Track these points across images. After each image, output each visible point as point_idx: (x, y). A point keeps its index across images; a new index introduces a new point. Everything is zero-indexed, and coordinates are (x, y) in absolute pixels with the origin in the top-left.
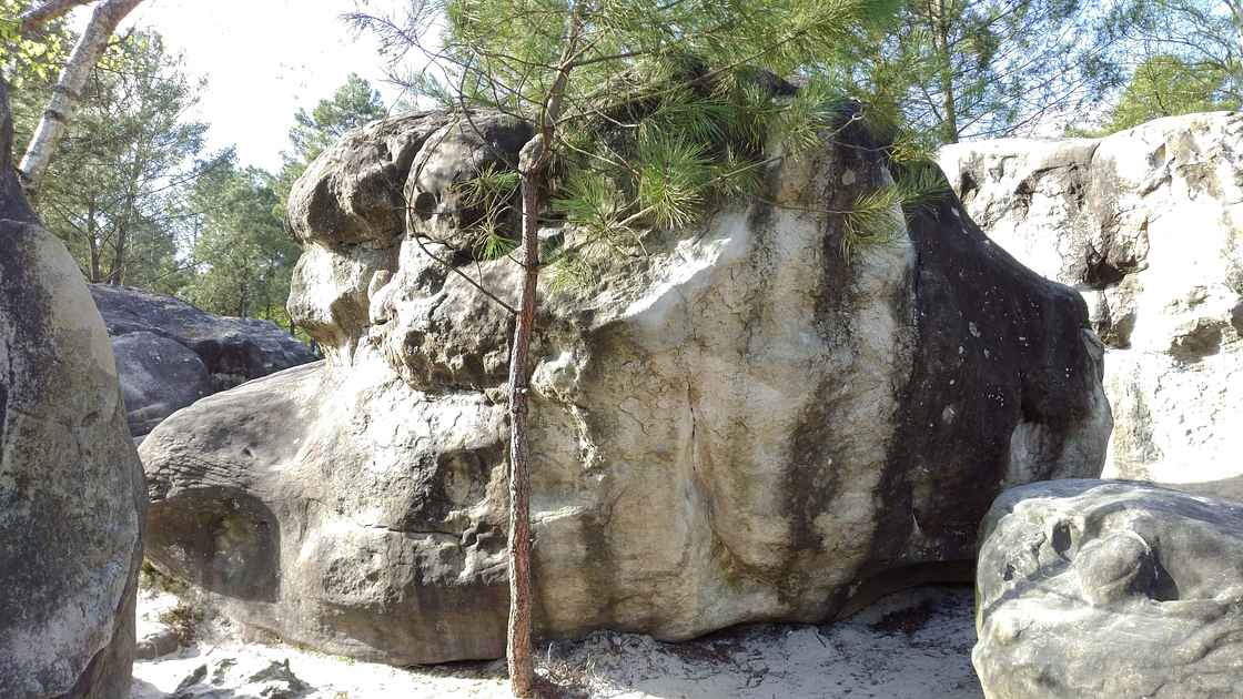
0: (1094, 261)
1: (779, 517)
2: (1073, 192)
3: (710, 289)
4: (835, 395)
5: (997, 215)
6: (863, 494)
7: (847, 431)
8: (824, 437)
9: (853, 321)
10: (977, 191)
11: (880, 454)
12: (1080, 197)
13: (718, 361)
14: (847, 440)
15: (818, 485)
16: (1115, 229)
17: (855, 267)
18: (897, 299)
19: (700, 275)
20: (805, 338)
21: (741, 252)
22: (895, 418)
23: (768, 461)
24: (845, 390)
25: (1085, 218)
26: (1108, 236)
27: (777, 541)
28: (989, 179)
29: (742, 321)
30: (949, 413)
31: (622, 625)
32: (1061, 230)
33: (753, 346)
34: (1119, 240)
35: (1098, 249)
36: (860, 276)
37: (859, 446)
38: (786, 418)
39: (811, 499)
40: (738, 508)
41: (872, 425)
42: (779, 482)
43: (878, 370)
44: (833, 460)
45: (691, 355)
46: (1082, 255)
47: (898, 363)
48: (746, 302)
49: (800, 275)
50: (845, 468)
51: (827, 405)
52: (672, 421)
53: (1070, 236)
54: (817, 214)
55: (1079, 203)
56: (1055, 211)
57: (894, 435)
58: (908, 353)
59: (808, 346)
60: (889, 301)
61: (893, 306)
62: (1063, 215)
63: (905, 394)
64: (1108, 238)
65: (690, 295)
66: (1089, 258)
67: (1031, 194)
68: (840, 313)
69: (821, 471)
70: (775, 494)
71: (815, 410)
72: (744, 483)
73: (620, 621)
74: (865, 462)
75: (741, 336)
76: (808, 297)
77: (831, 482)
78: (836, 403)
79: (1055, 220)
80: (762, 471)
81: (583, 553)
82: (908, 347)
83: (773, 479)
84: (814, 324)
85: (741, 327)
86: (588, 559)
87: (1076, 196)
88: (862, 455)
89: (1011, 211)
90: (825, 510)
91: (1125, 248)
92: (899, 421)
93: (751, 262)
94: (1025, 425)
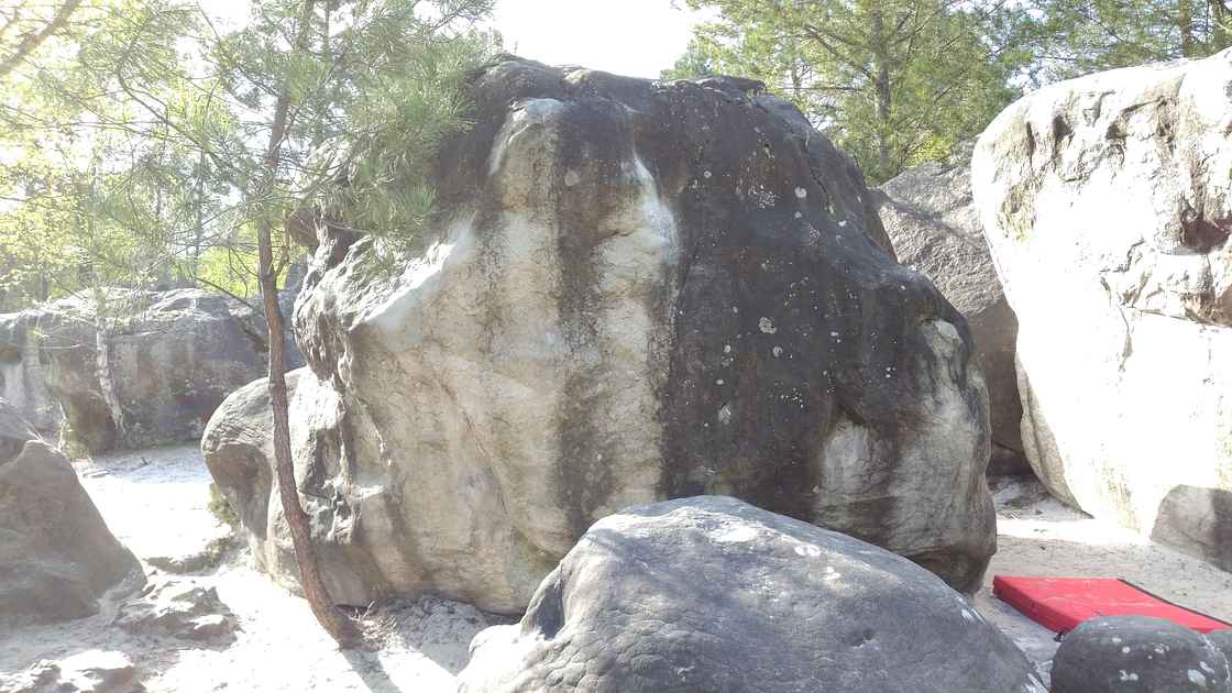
0: (1189, 218)
1: (555, 508)
2: (1162, 134)
3: (441, 293)
4: (589, 394)
5: (1091, 165)
6: (644, 491)
7: (612, 428)
8: (589, 434)
9: (599, 320)
10: (1071, 138)
11: (653, 452)
12: (1170, 140)
13: (460, 360)
14: (613, 437)
15: (592, 479)
16: (1204, 179)
17: (595, 268)
18: (654, 297)
19: (431, 281)
20: (550, 338)
21: (467, 256)
22: (659, 417)
23: (540, 454)
24: (600, 388)
25: (1176, 165)
26: (1200, 188)
27: (558, 531)
28: (1082, 122)
29: (479, 323)
30: (725, 413)
31: (443, 592)
32: (1155, 181)
33: (496, 347)
34: (1211, 193)
35: (1192, 203)
36: (601, 276)
37: (629, 443)
38: (544, 414)
39: (586, 493)
40: (516, 497)
41: (637, 423)
42: (552, 474)
43: (631, 369)
44: (603, 455)
45: (433, 354)
46: (1175, 211)
47: (653, 362)
48: (479, 305)
49: (537, 277)
50: (617, 464)
51: (584, 403)
52: (435, 415)
53: (1165, 187)
54: (547, 216)
55: (1171, 147)
56: (1149, 157)
57: (663, 433)
58: (663, 352)
59: (553, 345)
60: (643, 300)
61: (648, 304)
62: (1156, 164)
63: (667, 393)
64: (1200, 189)
65: (424, 298)
66: (1184, 214)
67: (1124, 137)
68: (584, 313)
69: (592, 466)
70: (549, 487)
71: (571, 407)
72: (519, 474)
73: (441, 588)
74: (640, 458)
75: (480, 336)
76: (548, 297)
77: (604, 477)
78: (595, 400)
79: (1149, 169)
80: (534, 464)
81: (390, 527)
82: (663, 346)
83: (544, 471)
84: (559, 324)
85: (479, 327)
86: (394, 532)
87: (1165, 139)
88: (633, 452)
89: (1105, 160)
90: (603, 504)
91: (1219, 202)
92: (666, 420)
93: (477, 266)
94: (857, 428)
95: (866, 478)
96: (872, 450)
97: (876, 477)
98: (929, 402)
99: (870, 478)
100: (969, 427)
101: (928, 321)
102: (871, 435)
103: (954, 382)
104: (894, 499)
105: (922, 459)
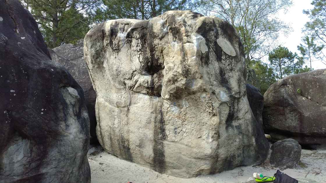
2: (143, 38)
5: (121, 46)
10: (116, 36)
12: (145, 40)
16: (154, 53)
25: (146, 48)
26: (152, 55)
28: (120, 32)
32: (140, 53)
34: (156, 57)
35: (150, 60)
53: (143, 55)
55: (145, 42)
56: (138, 45)
62: (141, 47)
66: (148, 63)
67: (131, 38)
79: (138, 48)
89: (126, 45)
91: (157, 60)
94: (24, 140)
95: (27, 166)
96: (31, 151)
97: (34, 165)
98: (63, 125)
99: (30, 166)
100: (81, 136)
101: (64, 87)
102: (31, 143)
103: (75, 115)
104: (43, 174)
105: (58, 153)
